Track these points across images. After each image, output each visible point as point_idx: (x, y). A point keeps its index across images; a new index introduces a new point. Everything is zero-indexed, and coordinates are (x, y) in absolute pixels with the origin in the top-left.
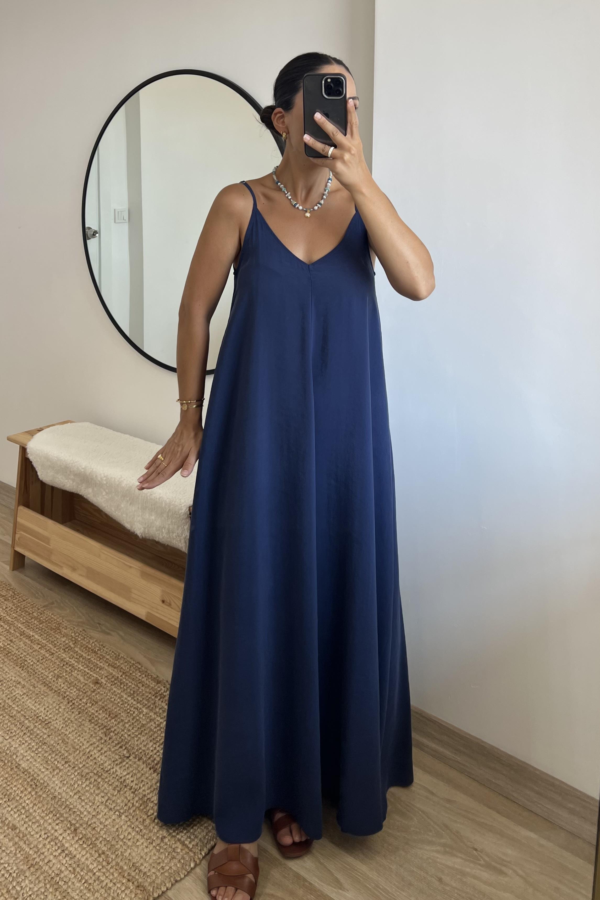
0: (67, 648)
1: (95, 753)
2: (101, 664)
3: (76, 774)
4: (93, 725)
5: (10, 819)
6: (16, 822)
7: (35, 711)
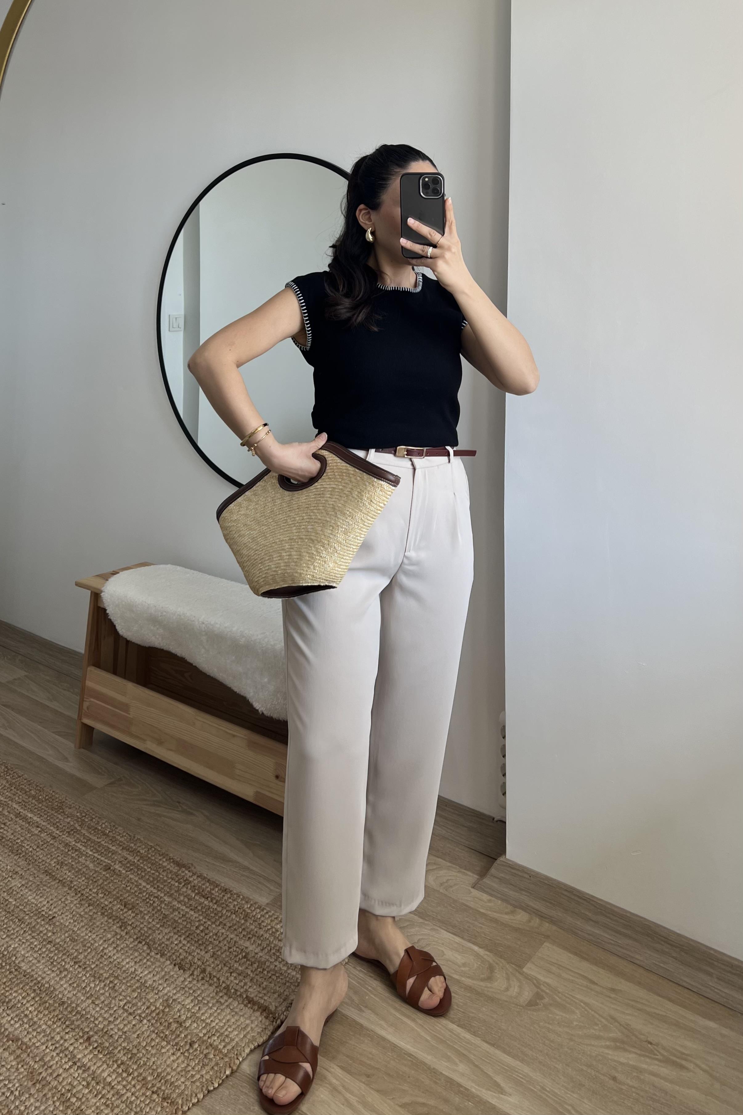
0: (72, 830)
1: (110, 951)
2: (114, 848)
3: (88, 975)
4: (106, 918)
5: (10, 1030)
6: (17, 1032)
7: (36, 905)
